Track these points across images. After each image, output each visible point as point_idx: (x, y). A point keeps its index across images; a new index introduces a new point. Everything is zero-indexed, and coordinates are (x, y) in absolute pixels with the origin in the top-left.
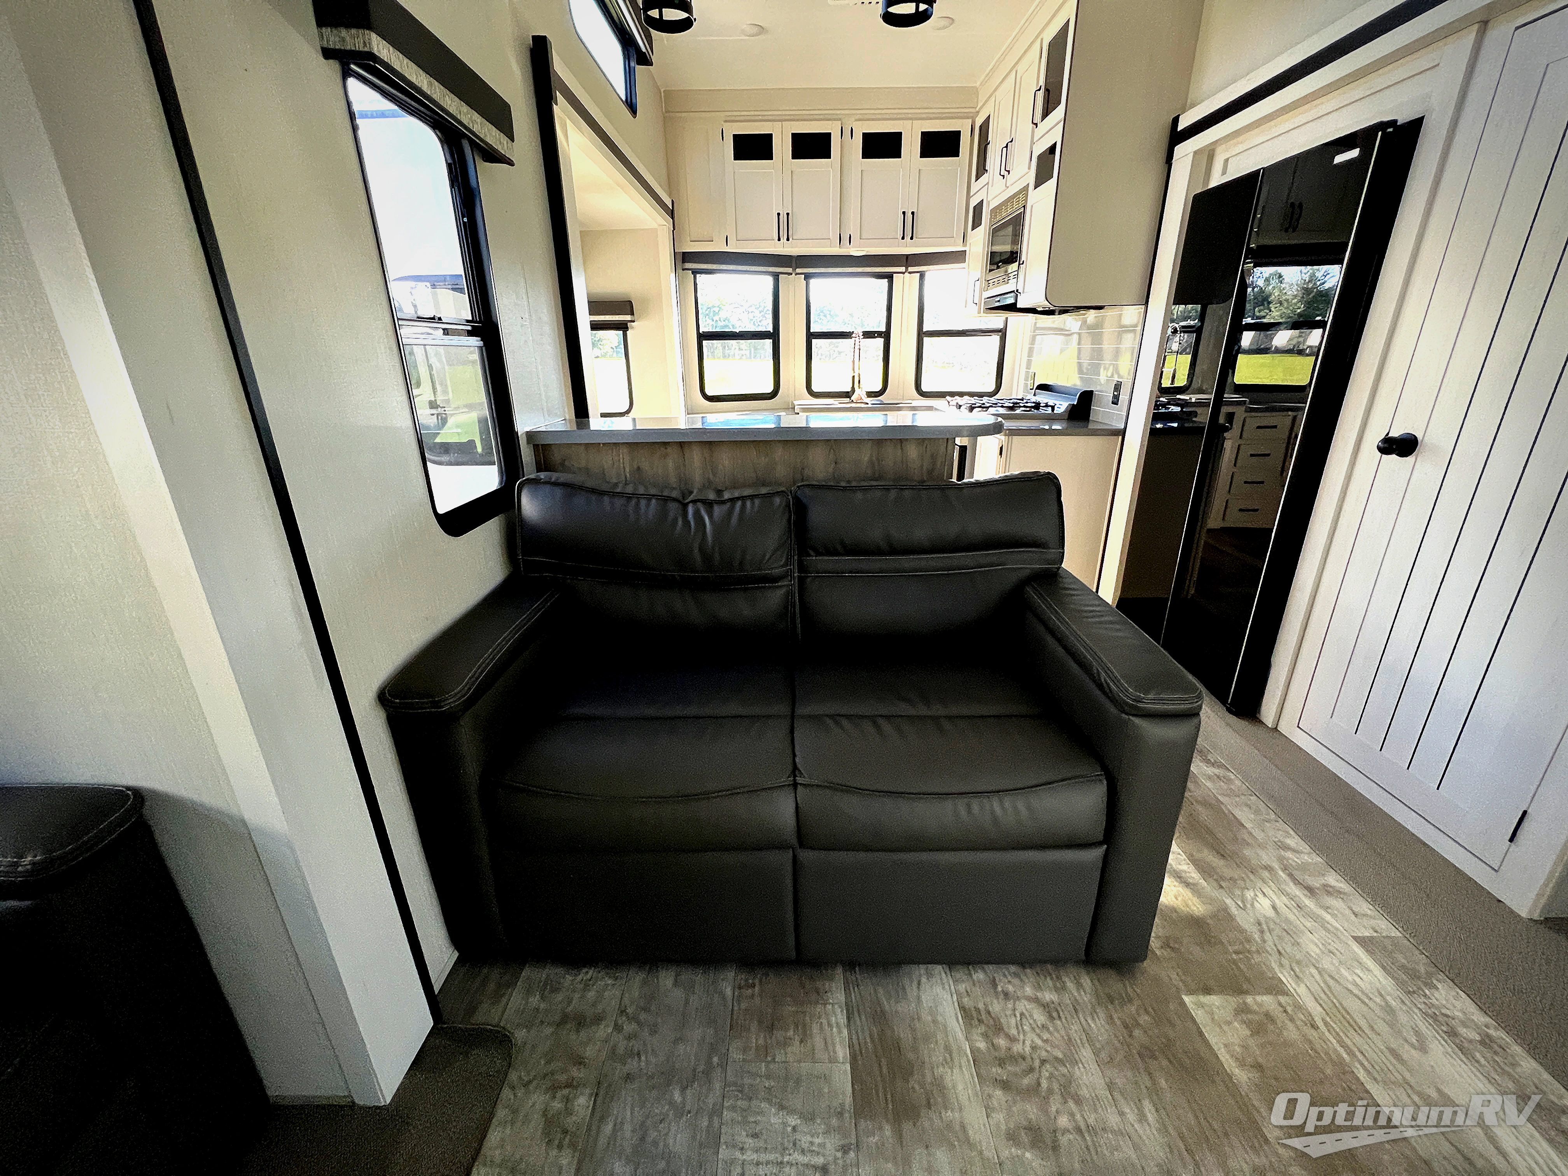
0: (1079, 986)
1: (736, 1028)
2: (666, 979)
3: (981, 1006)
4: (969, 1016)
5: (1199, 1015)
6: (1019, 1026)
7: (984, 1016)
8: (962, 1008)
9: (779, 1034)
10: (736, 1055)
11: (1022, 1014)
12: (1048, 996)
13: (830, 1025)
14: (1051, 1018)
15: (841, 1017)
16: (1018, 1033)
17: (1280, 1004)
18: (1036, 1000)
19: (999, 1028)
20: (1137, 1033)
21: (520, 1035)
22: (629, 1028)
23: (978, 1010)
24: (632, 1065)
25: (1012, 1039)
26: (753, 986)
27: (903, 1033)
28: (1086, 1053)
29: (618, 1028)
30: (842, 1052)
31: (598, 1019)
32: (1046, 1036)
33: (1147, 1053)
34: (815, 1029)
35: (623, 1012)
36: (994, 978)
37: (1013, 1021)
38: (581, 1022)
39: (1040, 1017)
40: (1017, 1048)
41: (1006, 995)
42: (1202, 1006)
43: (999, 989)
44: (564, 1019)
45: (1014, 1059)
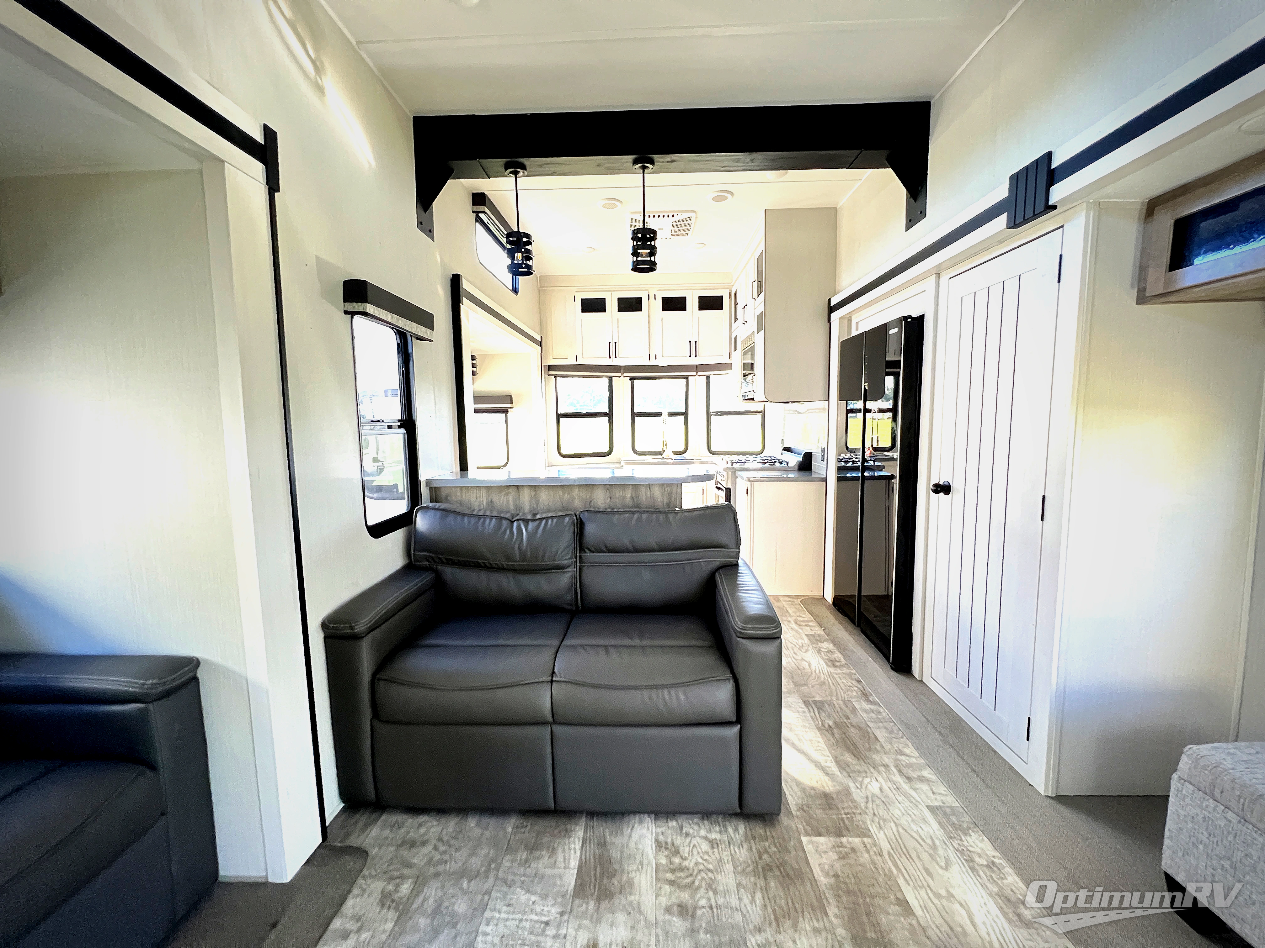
0: (736, 830)
1: (510, 850)
2: (472, 822)
3: (669, 841)
4: (659, 845)
5: (808, 848)
6: (691, 853)
7: (669, 846)
8: (657, 841)
9: (537, 853)
10: (506, 864)
11: (694, 846)
12: (714, 836)
13: (570, 849)
14: (713, 848)
15: (578, 845)
16: (689, 856)
17: (864, 843)
18: (706, 838)
19: (677, 852)
20: (765, 856)
21: (374, 851)
22: (442, 848)
23: (666, 843)
24: (440, 868)
25: (685, 859)
26: (526, 826)
27: (615, 854)
28: (729, 867)
29: (436, 848)
30: (574, 863)
31: (424, 843)
32: (706, 857)
33: (768, 868)
34: (560, 851)
35: (440, 839)
36: (682, 825)
37: (687, 849)
38: (413, 844)
39: (705, 846)
40: (686, 863)
41: (687, 835)
42: (811, 842)
43: (684, 831)
44: (404, 843)
45: (681, 869)
